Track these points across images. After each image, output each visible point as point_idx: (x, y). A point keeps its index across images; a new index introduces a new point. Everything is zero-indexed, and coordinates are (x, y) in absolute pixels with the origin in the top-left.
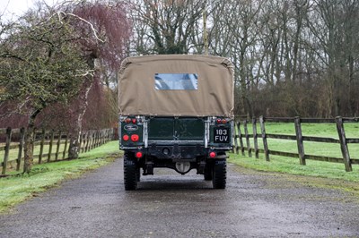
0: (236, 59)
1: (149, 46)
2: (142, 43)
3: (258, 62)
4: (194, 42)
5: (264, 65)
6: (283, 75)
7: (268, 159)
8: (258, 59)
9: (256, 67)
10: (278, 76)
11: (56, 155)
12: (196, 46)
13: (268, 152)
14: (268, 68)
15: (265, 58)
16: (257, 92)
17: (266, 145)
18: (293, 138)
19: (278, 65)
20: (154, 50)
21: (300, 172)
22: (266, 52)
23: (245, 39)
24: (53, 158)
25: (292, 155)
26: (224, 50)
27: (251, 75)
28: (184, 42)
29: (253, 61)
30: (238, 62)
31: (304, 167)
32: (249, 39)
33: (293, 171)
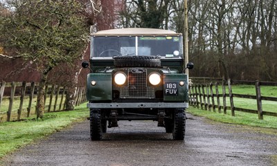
0: (213, 25)
1: (132, 10)
2: (126, 6)
3: (235, 28)
4: (175, 8)
5: (241, 31)
6: (258, 41)
7: (233, 114)
8: (235, 25)
9: (233, 32)
10: (253, 41)
11: (55, 107)
12: (176, 11)
13: (234, 109)
14: (244, 34)
15: (242, 24)
16: (232, 56)
17: (232, 103)
18: (254, 97)
19: (254, 32)
20: (137, 13)
21: (257, 124)
22: (243, 19)
23: (223, 6)
24: (52, 109)
25: (253, 112)
26: (203, 16)
27: (229, 40)
28: (165, 7)
29: (230, 27)
30: (216, 27)
31: (261, 121)
32: (226, 6)
33: (252, 124)
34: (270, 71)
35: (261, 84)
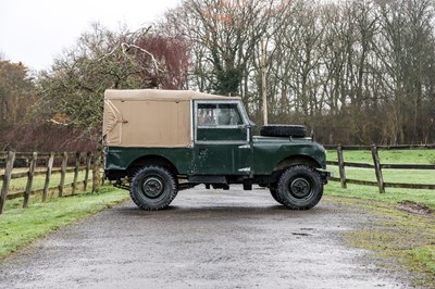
0: (298, 83)
1: (208, 69)
2: (201, 65)
3: (322, 86)
4: (254, 65)
5: (328, 90)
6: (348, 100)
8: (322, 82)
9: (320, 90)
10: (343, 100)
12: (256, 68)
14: (332, 92)
15: (330, 82)
16: (319, 117)
18: (335, 164)
19: (343, 90)
20: (213, 73)
22: (330, 76)
23: (307, 62)
26: (286, 73)
27: (315, 100)
28: (244, 65)
29: (316, 85)
30: (301, 85)
31: (344, 190)
32: (312, 62)
33: (333, 193)
34: (361, 133)
35: (343, 148)
